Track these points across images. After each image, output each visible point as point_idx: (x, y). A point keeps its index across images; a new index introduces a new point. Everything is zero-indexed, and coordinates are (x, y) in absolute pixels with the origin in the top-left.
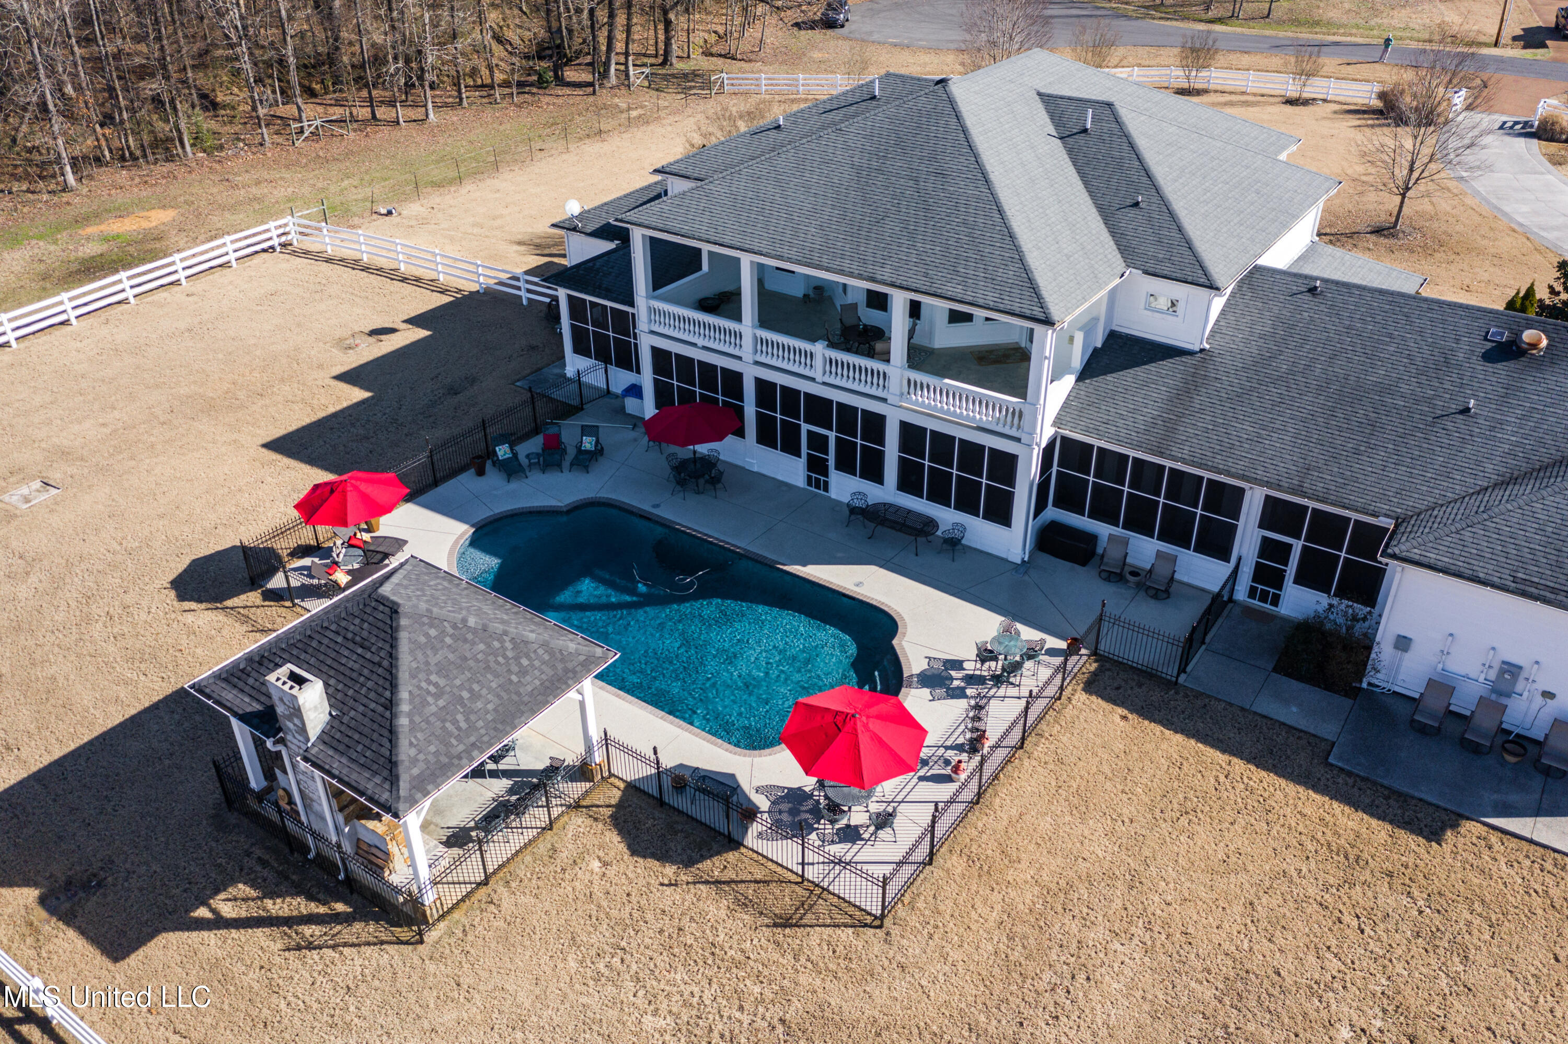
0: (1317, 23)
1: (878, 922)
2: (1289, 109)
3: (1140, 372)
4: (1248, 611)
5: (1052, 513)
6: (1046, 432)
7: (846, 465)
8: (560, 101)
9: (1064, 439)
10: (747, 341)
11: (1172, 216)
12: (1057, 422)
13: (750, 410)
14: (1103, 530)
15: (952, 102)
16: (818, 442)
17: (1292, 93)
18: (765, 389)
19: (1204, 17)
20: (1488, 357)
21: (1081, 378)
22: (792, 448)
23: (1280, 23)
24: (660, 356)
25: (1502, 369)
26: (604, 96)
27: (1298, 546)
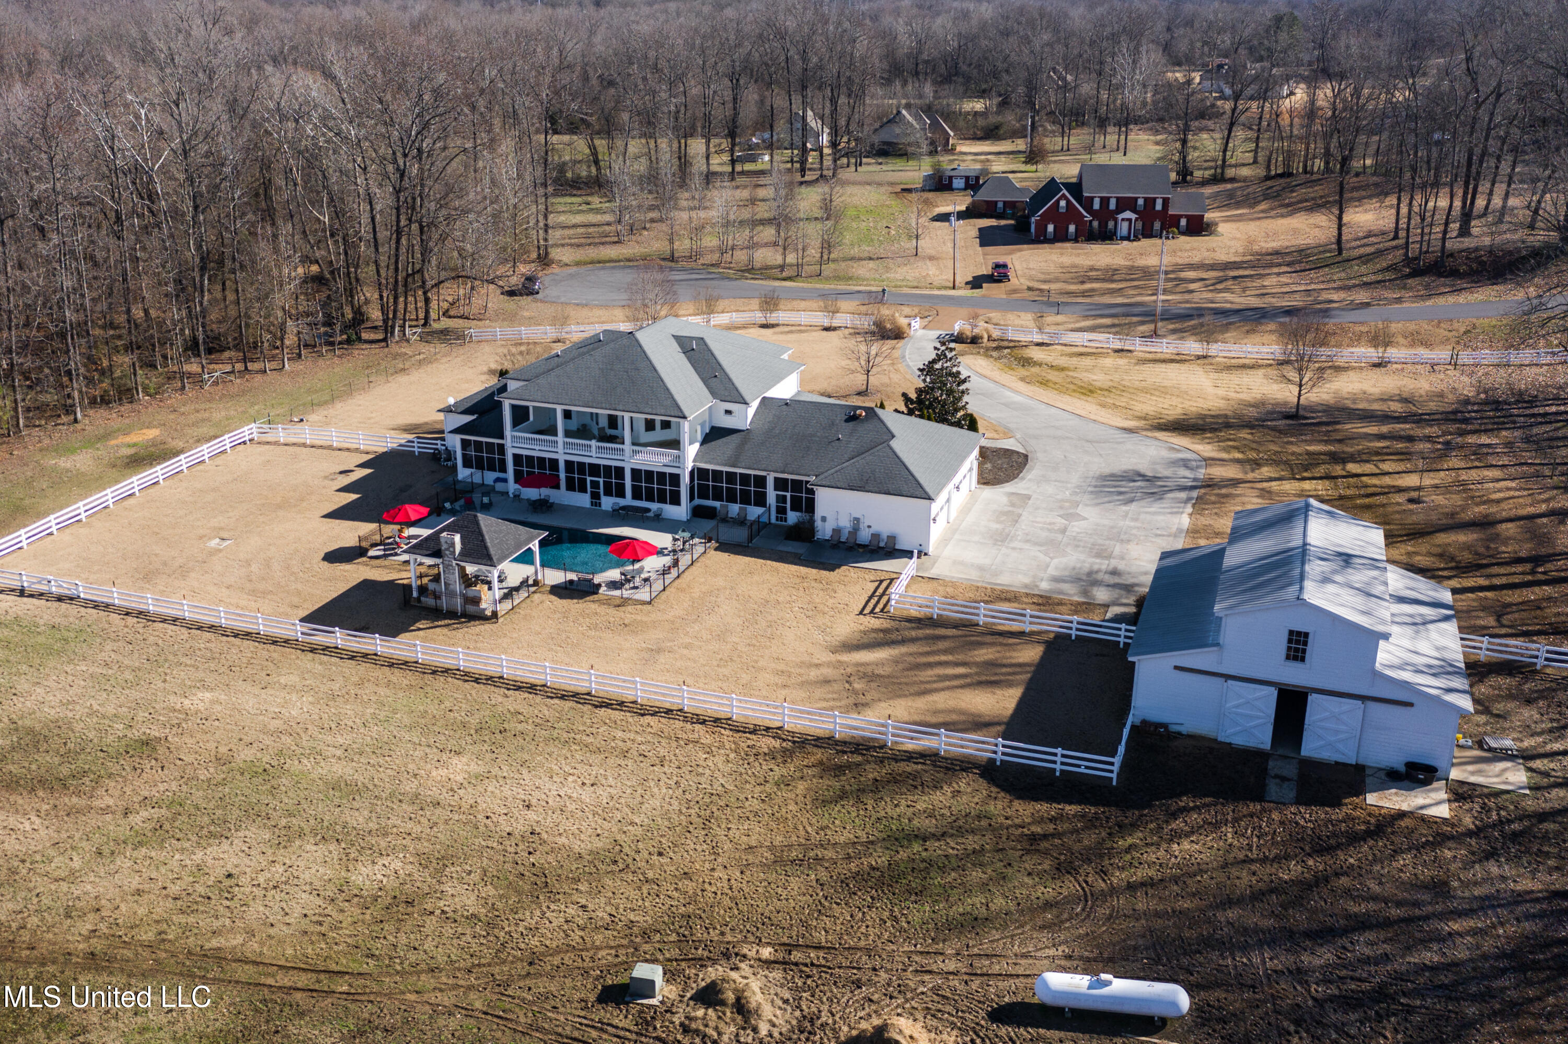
1: (650, 603)
2: (825, 333)
3: (724, 440)
4: (776, 526)
5: (697, 501)
6: (689, 465)
7: (608, 493)
9: (699, 469)
10: (560, 444)
11: (730, 379)
12: (694, 461)
13: (562, 475)
14: (717, 504)
15: (637, 341)
16: (595, 485)
17: (826, 324)
18: (569, 464)
19: (780, 276)
20: (847, 421)
21: (702, 444)
22: (583, 489)
23: (828, 279)
24: (517, 458)
25: (851, 424)
27: (788, 495)
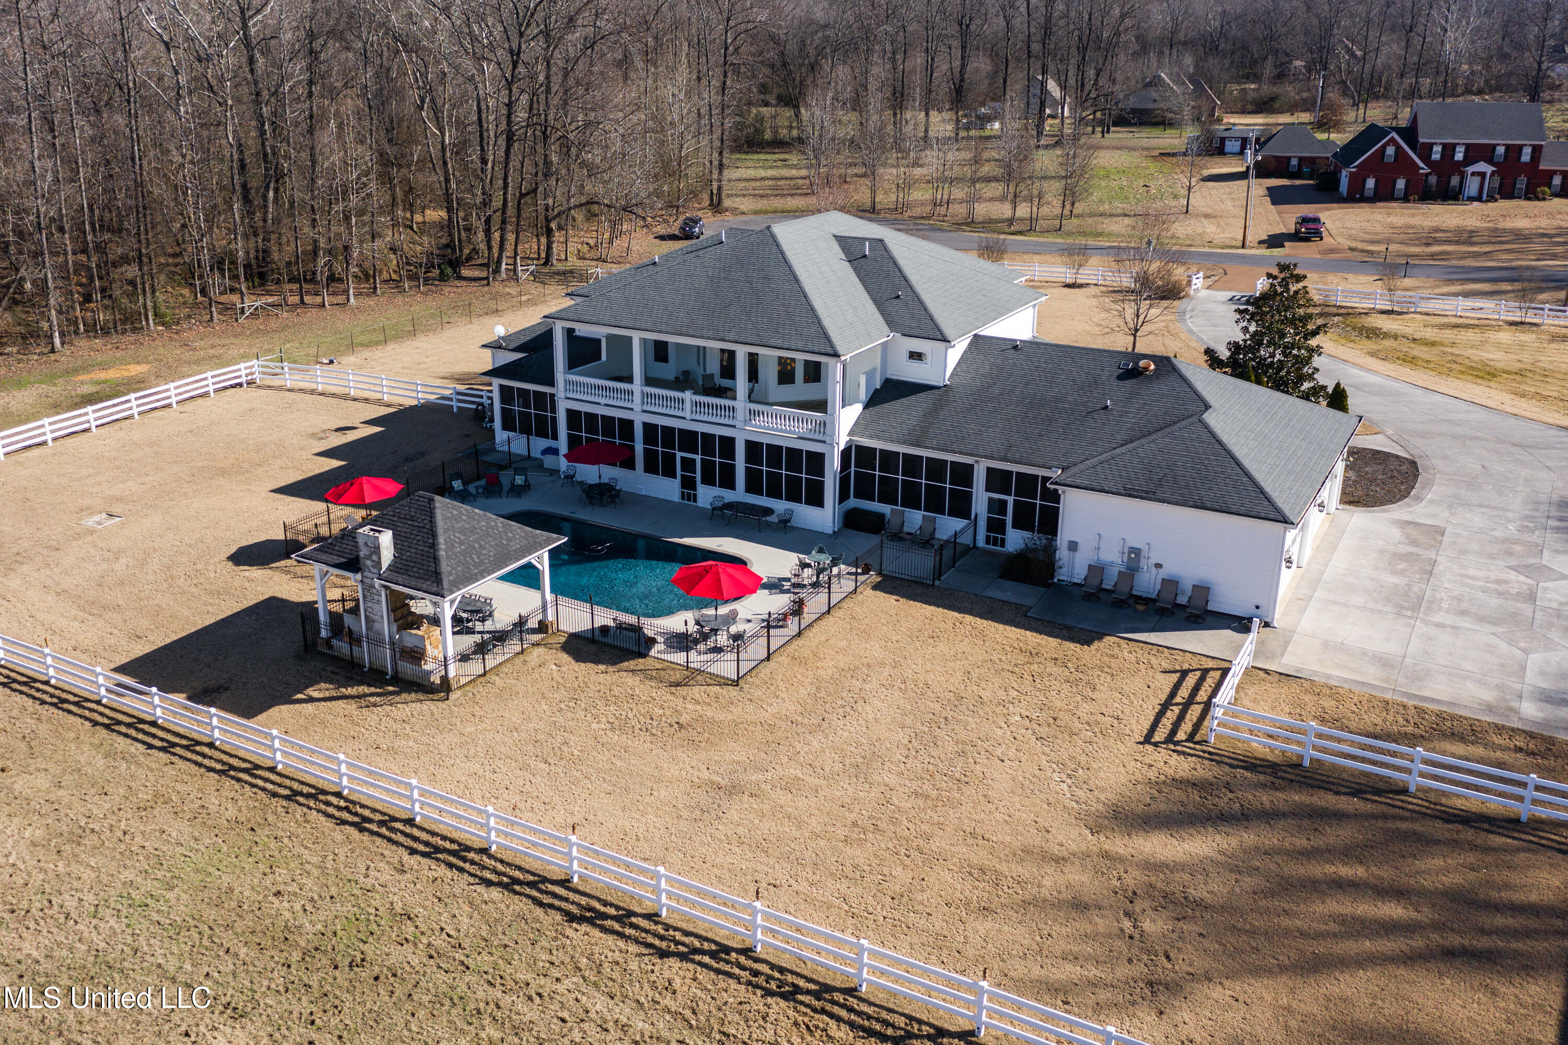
0: (1100, 234)
1: (736, 683)
2: (1067, 290)
3: (905, 401)
4: (985, 552)
5: (853, 502)
6: (843, 440)
7: (708, 480)
8: (460, 290)
9: (859, 448)
10: (637, 397)
11: (921, 302)
12: (851, 433)
13: (639, 447)
14: (886, 509)
15: (773, 237)
16: (688, 465)
17: (1069, 281)
18: (649, 429)
19: (1007, 230)
20: (1120, 378)
21: (866, 407)
22: (669, 472)
23: (1070, 234)
24: (572, 415)
25: (1128, 383)
26: (497, 287)
27: (1010, 500)
